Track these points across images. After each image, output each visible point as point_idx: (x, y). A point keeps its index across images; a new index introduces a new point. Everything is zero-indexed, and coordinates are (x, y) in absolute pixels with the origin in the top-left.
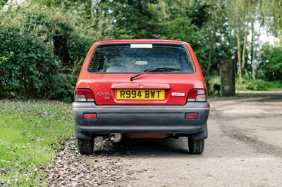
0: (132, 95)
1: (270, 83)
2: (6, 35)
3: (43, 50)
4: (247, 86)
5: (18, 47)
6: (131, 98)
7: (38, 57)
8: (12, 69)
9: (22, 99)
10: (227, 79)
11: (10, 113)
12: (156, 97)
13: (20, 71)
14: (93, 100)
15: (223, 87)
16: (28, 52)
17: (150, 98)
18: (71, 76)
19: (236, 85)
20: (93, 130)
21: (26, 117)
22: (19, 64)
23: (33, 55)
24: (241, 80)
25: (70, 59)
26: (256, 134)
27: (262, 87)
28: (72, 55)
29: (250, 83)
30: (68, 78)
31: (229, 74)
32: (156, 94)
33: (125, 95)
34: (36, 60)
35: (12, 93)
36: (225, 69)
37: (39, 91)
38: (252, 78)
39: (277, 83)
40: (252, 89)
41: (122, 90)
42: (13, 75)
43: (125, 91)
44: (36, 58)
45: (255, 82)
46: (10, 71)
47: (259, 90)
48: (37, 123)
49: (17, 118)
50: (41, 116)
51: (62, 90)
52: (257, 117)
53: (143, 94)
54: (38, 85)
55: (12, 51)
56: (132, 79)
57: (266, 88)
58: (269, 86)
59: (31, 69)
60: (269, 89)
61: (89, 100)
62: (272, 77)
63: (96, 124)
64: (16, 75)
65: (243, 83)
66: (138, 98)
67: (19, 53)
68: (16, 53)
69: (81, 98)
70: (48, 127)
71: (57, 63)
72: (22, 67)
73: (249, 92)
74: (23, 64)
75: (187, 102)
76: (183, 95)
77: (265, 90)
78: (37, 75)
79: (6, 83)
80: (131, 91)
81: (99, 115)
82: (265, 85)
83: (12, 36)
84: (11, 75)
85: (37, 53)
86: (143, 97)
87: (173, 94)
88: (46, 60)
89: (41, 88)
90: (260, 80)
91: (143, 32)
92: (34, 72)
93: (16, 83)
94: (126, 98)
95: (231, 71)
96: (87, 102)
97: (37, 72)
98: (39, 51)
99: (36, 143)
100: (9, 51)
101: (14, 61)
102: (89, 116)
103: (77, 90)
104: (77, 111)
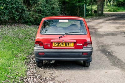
0: (59, 45)
1: (119, 8)
4: (109, 10)
5: (7, 2)
6: (59, 46)
7: (17, 6)
8: (5, 12)
10: (100, 8)
12: (70, 46)
13: (9, 13)
15: (98, 12)
16: (12, 4)
17: (67, 46)
18: (31, 13)
19: (104, 9)
22: (8, 10)
23: (14, 5)
24: (106, 7)
25: (30, 4)
26: (112, 49)
27: (115, 10)
28: (31, 2)
29: (110, 8)
30: (30, 14)
31: (101, 6)
32: (70, 44)
33: (57, 45)
34: (16, 7)
36: (99, 4)
38: (111, 6)
39: (122, 8)
40: (111, 11)
41: (55, 42)
42: (6, 15)
43: (57, 43)
44: (16, 6)
45: (112, 8)
46: (4, 13)
47: (114, 11)
49: (9, 40)
51: (27, 19)
52: (113, 34)
53: (64, 44)
54: (17, 18)
56: (59, 38)
57: (117, 10)
58: (118, 10)
59: (14, 12)
60: (118, 11)
62: (120, 5)
64: (7, 14)
65: (107, 8)
66: (62, 46)
68: (7, 5)
71: (25, 8)
72: (10, 11)
73: (109, 13)
75: (83, 47)
76: (82, 44)
77: (117, 11)
78: (16, 14)
79: (3, 18)
80: (59, 43)
81: (45, 53)
82: (117, 9)
84: (5, 15)
85: (16, 4)
86: (64, 45)
87: (77, 44)
88: (20, 7)
90: (114, 7)
92: (15, 13)
94: (57, 46)
95: (102, 4)
96: (40, 47)
97: (16, 13)
98: (17, 3)
99: (18, 58)
100: (4, 4)
101: (6, 8)
102: (41, 53)
103: (36, 42)
104: (36, 51)
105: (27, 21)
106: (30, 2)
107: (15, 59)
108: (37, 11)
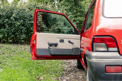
2: (19, 12)
5: (25, 18)
9: (27, 44)
13: (26, 30)
16: (30, 20)
23: (32, 22)
25: (49, 25)
28: (50, 23)
35: (22, 41)
42: (23, 32)
46: (21, 30)
55: (22, 19)
59: (32, 29)
67: (25, 21)
68: (24, 21)
71: (44, 26)
72: (27, 28)
74: (27, 26)
79: (19, 36)
83: (22, 13)
91: (79, 14)
93: (24, 36)
96: (108, 51)
101: (23, 25)
102: (113, 69)
103: (95, 37)
104: (97, 62)
106: (48, 23)
108: (56, 31)
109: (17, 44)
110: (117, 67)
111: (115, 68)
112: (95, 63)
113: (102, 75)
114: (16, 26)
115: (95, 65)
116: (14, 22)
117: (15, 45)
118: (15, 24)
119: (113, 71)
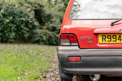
0: (112, 39)
2: (8, 8)
3: (29, 16)
5: (15, 14)
6: (112, 42)
8: (12, 26)
11: (9, 52)
14: (77, 44)
16: (20, 17)
18: (44, 31)
20: (77, 71)
21: (19, 54)
22: (16, 24)
23: (23, 19)
33: (107, 39)
37: (27, 39)
41: (104, 34)
42: (12, 29)
43: (107, 35)
44: (25, 20)
46: (10, 27)
48: (25, 59)
49: (13, 55)
50: (28, 54)
54: (27, 35)
55: (11, 16)
56: (112, 25)
59: (22, 27)
61: (73, 44)
63: (81, 66)
64: (14, 29)
66: (118, 41)
69: (66, 42)
70: (33, 61)
74: (18, 23)
79: (8, 34)
80: (112, 35)
81: (83, 58)
84: (11, 30)
88: (30, 22)
89: (28, 37)
94: (107, 42)
96: (71, 46)
97: (25, 28)
98: (26, 17)
99: (25, 77)
100: (10, 16)
101: (12, 22)
102: (74, 58)
103: (62, 35)
104: (62, 54)
105: (39, 40)
107: (19, 78)
109: (6, 43)
110: (77, 57)
111: (75, 58)
112: (61, 54)
113: (66, 64)
114: (4, 23)
115: (61, 56)
116: (2, 19)
117: (3, 44)
118: (3, 21)
119: (74, 61)
